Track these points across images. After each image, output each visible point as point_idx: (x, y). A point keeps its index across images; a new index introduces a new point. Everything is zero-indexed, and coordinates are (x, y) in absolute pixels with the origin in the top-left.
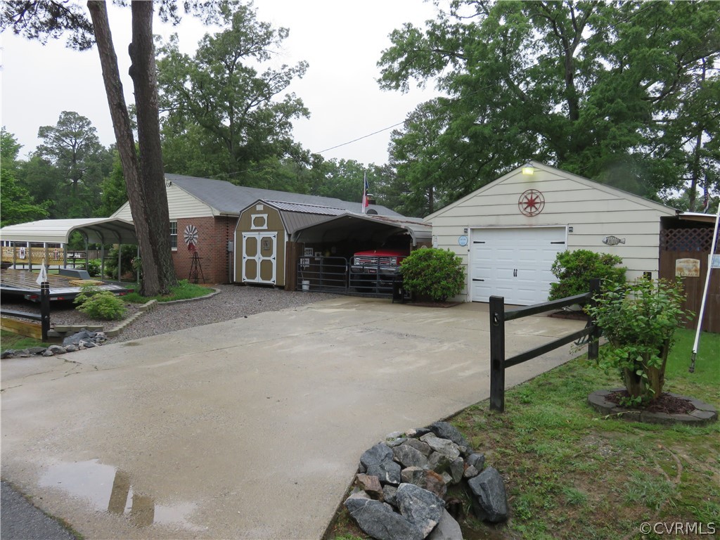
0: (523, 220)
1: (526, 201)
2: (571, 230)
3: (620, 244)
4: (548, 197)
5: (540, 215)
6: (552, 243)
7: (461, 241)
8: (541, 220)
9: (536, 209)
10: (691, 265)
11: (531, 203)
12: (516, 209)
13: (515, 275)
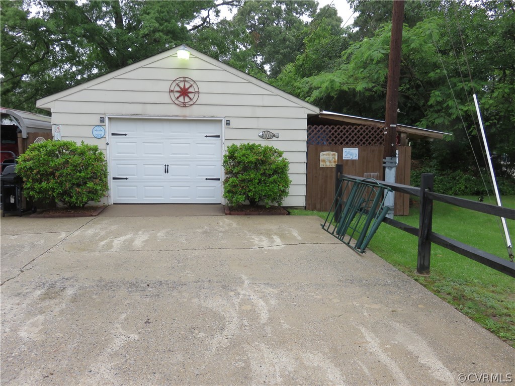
0: (175, 111)
1: (178, 89)
2: (228, 123)
3: (274, 138)
4: (203, 87)
5: (194, 106)
6: (206, 136)
7: (95, 133)
8: (194, 112)
9: (190, 99)
10: (331, 158)
11: (184, 92)
12: (166, 98)
13: (166, 171)
